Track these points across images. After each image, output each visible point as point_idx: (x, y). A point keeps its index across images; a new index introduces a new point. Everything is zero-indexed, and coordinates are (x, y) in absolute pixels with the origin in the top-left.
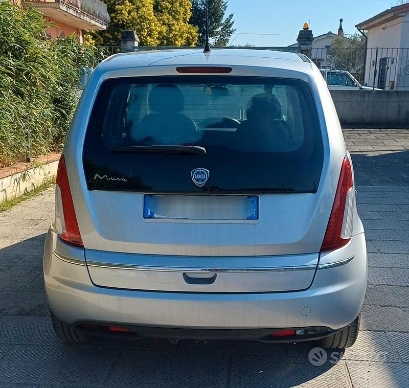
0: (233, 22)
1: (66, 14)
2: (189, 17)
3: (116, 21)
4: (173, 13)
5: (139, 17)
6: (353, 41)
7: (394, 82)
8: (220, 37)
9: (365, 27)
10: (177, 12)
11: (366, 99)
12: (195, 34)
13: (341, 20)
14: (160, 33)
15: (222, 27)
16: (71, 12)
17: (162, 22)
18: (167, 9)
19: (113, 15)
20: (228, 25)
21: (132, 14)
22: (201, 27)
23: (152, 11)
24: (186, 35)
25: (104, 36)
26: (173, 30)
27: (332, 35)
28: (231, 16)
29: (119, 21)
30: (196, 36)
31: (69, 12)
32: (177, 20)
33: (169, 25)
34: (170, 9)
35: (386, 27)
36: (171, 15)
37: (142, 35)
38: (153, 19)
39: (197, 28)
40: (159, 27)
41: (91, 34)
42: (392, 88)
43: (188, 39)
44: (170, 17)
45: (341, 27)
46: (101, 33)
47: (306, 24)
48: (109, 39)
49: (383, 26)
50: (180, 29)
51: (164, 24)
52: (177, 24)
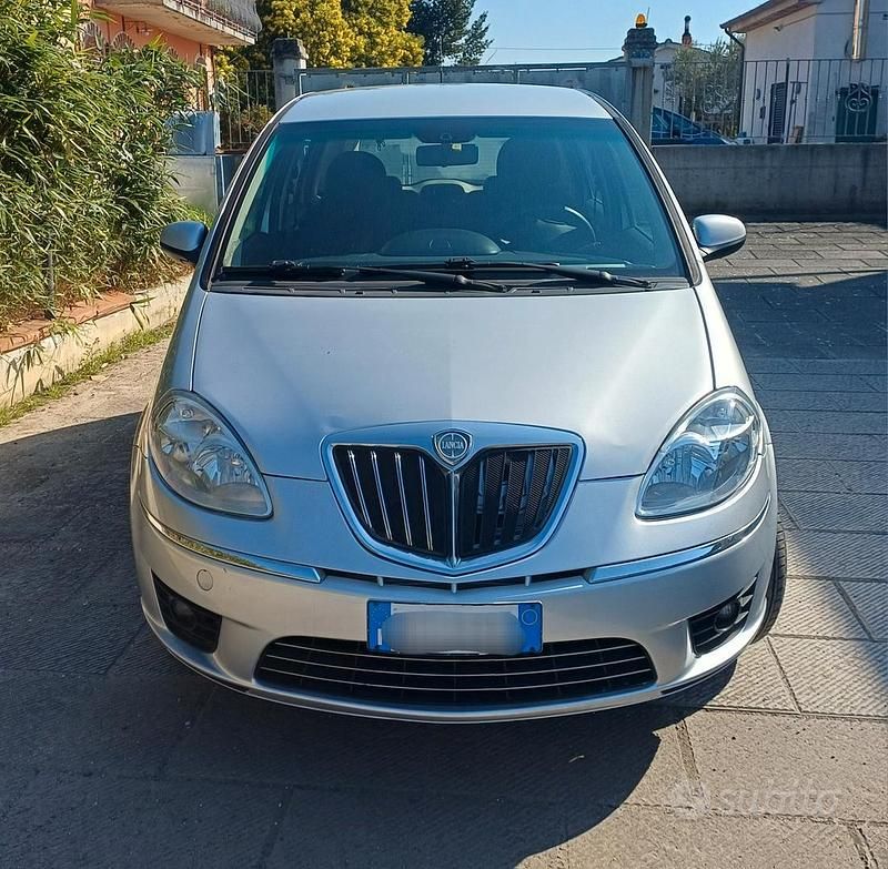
0: (487, 28)
1: (177, 15)
2: (407, 19)
3: (273, 29)
4: (378, 13)
5: (316, 21)
6: (714, 56)
7: (802, 128)
8: (464, 55)
9: (740, 27)
10: (384, 11)
11: (767, 162)
12: (420, 50)
13: (688, 19)
14: (354, 49)
15: (466, 37)
16: (186, 11)
17: (356, 29)
18: (367, 6)
19: (267, 18)
20: (478, 33)
21: (301, 15)
22: (428, 38)
23: (338, 10)
24: (401, 52)
25: (252, 58)
26: (377, 44)
27: (672, 46)
28: (483, 17)
29: (278, 29)
30: (419, 53)
31: (181, 11)
32: (385, 25)
33: (370, 35)
34: (373, 6)
35: (782, 27)
36: (375, 17)
37: (321, 53)
38: (341, 24)
39: (421, 39)
40: (351, 38)
41: (227, 53)
42: (799, 140)
43: (405, 59)
44: (372, 20)
45: (687, 30)
46: (246, 51)
47: (641, 16)
48: (260, 62)
49: (777, 23)
50: (390, 42)
51: (361, 32)
52: (386, 33)
